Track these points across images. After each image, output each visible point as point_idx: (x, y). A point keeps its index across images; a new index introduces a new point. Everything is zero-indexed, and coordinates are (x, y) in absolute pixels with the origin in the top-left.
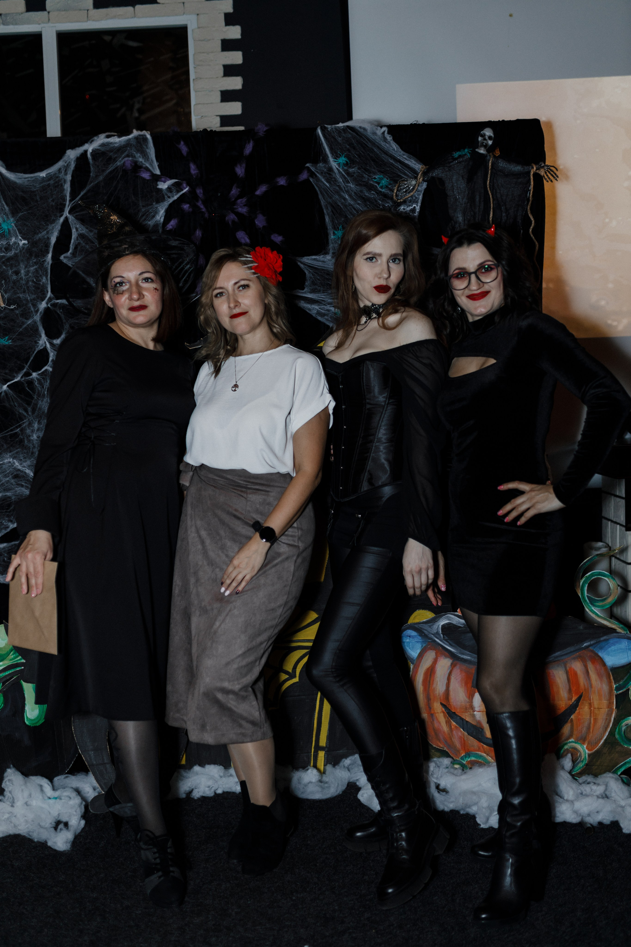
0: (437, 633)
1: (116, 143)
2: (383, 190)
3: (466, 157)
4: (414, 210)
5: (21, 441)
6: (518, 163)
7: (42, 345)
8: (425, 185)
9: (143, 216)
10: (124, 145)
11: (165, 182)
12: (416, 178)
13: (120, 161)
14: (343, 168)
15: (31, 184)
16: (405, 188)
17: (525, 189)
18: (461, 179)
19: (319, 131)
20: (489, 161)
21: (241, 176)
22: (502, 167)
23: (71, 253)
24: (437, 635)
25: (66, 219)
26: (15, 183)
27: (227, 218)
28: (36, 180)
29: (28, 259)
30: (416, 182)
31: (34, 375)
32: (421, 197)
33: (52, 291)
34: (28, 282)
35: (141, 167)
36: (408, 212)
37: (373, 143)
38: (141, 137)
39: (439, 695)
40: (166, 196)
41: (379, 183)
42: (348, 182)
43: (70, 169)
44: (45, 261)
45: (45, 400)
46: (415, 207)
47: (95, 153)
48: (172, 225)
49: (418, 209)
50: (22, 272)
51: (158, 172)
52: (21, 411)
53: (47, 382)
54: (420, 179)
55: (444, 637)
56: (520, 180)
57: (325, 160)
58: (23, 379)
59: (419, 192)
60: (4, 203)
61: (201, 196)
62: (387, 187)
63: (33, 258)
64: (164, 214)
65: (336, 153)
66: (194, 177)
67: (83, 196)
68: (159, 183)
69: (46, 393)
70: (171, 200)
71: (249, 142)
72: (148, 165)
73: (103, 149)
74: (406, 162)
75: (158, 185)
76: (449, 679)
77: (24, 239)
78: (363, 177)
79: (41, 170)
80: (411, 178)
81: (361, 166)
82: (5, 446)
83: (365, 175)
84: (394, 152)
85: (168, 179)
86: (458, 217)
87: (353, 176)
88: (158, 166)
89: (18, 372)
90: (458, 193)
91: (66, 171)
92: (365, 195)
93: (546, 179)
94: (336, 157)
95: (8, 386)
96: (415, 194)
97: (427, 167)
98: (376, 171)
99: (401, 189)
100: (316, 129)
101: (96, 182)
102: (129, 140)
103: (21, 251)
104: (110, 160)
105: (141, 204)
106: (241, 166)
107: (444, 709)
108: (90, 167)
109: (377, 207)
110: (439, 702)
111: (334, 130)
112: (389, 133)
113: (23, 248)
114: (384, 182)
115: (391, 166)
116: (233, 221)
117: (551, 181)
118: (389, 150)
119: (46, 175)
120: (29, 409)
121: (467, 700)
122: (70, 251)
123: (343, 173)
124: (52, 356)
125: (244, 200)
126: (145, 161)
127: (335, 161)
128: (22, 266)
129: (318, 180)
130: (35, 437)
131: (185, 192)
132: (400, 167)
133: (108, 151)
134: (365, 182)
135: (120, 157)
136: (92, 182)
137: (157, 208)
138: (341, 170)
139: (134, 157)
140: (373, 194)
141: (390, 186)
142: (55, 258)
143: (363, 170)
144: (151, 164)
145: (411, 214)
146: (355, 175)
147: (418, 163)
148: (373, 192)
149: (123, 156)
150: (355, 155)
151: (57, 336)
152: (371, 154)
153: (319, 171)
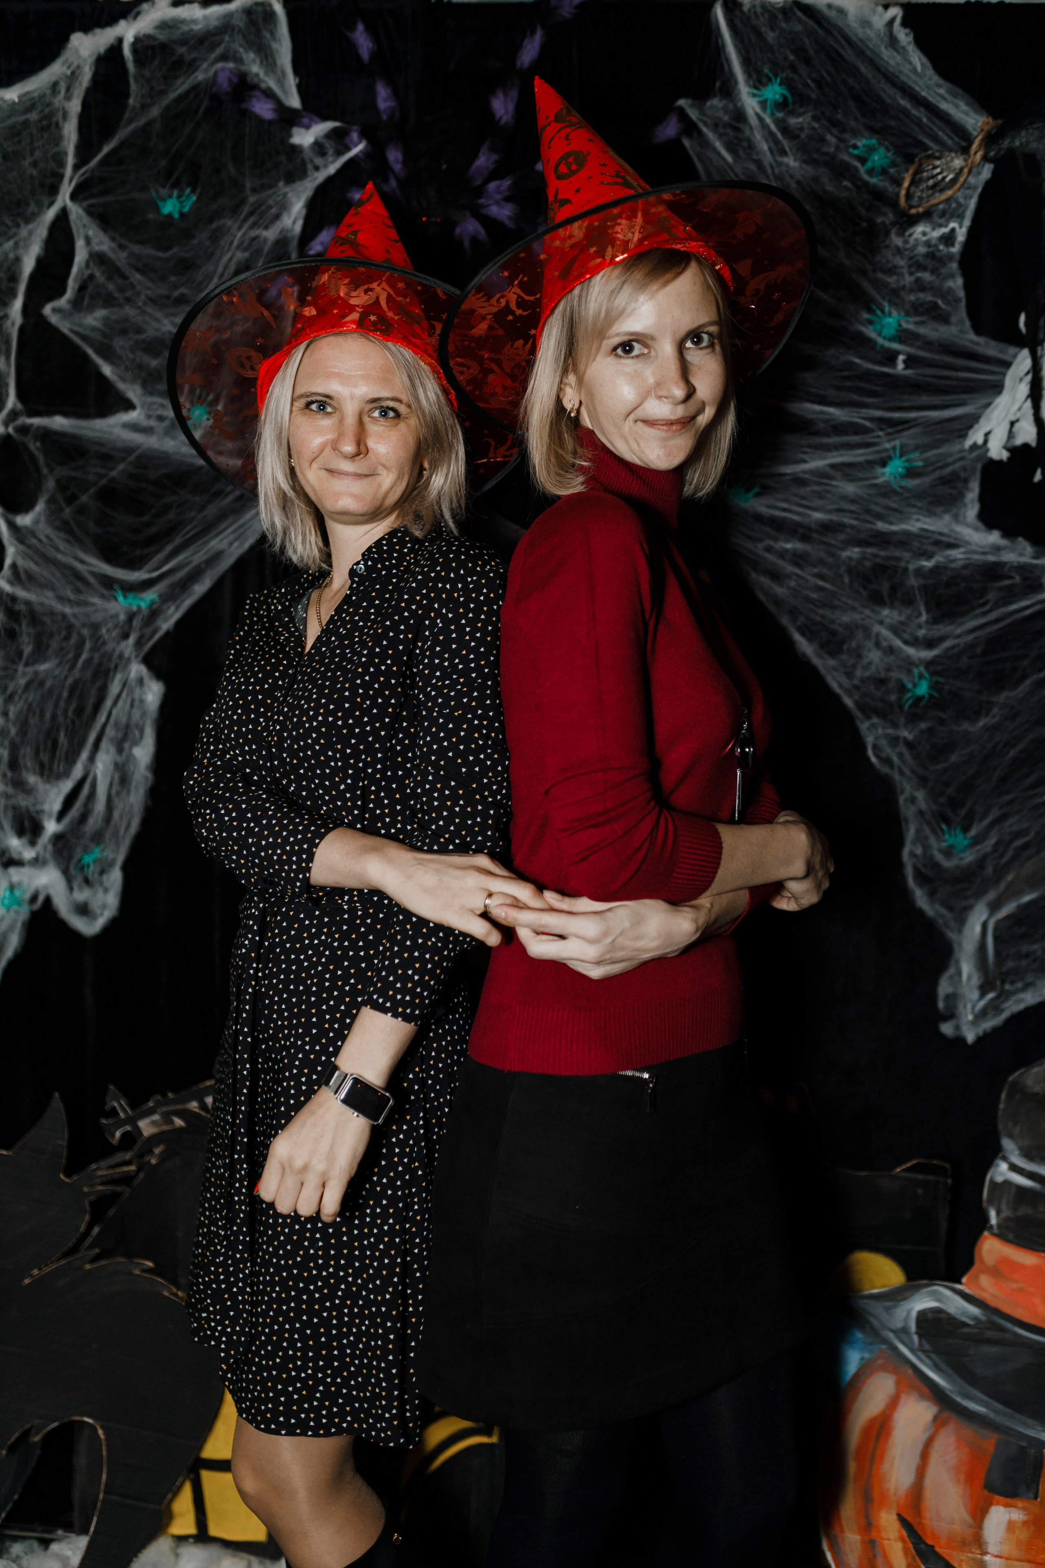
0: (905, 1330)
1: (194, 21)
2: (873, 180)
4: (949, 239)
8: (987, 171)
9: (251, 214)
10: (216, 28)
11: (308, 127)
12: (965, 151)
13: (206, 71)
14: (772, 114)
16: (933, 177)
19: (719, 12)
21: (503, 121)
23: (69, 301)
24: (904, 1337)
25: (64, 214)
27: (458, 231)
30: (965, 160)
32: (973, 204)
33: (20, 395)
35: (254, 87)
36: (933, 242)
37: (860, 49)
38: (260, 9)
39: (895, 1494)
40: (310, 167)
41: (863, 161)
42: (784, 153)
43: (80, 83)
44: (6, 316)
46: (953, 230)
47: (142, 45)
48: (322, 243)
49: (961, 235)
51: (294, 102)
54: (976, 153)
55: (921, 1345)
57: (728, 91)
59: (969, 188)
61: (398, 167)
62: (884, 172)
64: (304, 212)
65: (759, 73)
66: (385, 117)
67: (108, 156)
68: (295, 130)
70: (321, 177)
71: (533, 33)
72: (272, 83)
73: (162, 37)
74: (944, 106)
75: (290, 135)
76: (925, 1456)
78: (823, 140)
79: (8, 82)
80: (950, 151)
81: (823, 113)
83: (828, 137)
84: (913, 77)
85: (316, 119)
87: (798, 137)
88: (299, 87)
91: (68, 89)
92: (827, 192)
94: (758, 81)
96: (959, 194)
97: (1000, 122)
98: (861, 128)
99: (921, 180)
100: (710, 6)
101: (142, 121)
102: (230, 15)
104: (180, 67)
105: (248, 185)
106: (506, 95)
107: (905, 1533)
108: (128, 84)
109: (855, 223)
110: (895, 1512)
111: (759, 10)
112: (905, 24)
114: (879, 158)
115: (903, 116)
116: (474, 240)
118: (900, 72)
121: (967, 1517)
122: (69, 294)
123: (773, 127)
124: (12, 553)
125: (507, 183)
126: (266, 73)
127: (754, 95)
129: (704, 143)
131: (356, 156)
132: (925, 120)
133: (174, 42)
134: (827, 154)
135: (205, 60)
136: (131, 121)
137: (285, 195)
138: (768, 120)
139: (239, 60)
140: (846, 187)
141: (892, 171)
142: (31, 309)
143: (825, 122)
144: (281, 82)
145: (941, 247)
146: (803, 136)
147: (976, 112)
148: (845, 183)
149: (213, 56)
150: (809, 81)
151: (27, 508)
152: (851, 81)
153: (709, 121)
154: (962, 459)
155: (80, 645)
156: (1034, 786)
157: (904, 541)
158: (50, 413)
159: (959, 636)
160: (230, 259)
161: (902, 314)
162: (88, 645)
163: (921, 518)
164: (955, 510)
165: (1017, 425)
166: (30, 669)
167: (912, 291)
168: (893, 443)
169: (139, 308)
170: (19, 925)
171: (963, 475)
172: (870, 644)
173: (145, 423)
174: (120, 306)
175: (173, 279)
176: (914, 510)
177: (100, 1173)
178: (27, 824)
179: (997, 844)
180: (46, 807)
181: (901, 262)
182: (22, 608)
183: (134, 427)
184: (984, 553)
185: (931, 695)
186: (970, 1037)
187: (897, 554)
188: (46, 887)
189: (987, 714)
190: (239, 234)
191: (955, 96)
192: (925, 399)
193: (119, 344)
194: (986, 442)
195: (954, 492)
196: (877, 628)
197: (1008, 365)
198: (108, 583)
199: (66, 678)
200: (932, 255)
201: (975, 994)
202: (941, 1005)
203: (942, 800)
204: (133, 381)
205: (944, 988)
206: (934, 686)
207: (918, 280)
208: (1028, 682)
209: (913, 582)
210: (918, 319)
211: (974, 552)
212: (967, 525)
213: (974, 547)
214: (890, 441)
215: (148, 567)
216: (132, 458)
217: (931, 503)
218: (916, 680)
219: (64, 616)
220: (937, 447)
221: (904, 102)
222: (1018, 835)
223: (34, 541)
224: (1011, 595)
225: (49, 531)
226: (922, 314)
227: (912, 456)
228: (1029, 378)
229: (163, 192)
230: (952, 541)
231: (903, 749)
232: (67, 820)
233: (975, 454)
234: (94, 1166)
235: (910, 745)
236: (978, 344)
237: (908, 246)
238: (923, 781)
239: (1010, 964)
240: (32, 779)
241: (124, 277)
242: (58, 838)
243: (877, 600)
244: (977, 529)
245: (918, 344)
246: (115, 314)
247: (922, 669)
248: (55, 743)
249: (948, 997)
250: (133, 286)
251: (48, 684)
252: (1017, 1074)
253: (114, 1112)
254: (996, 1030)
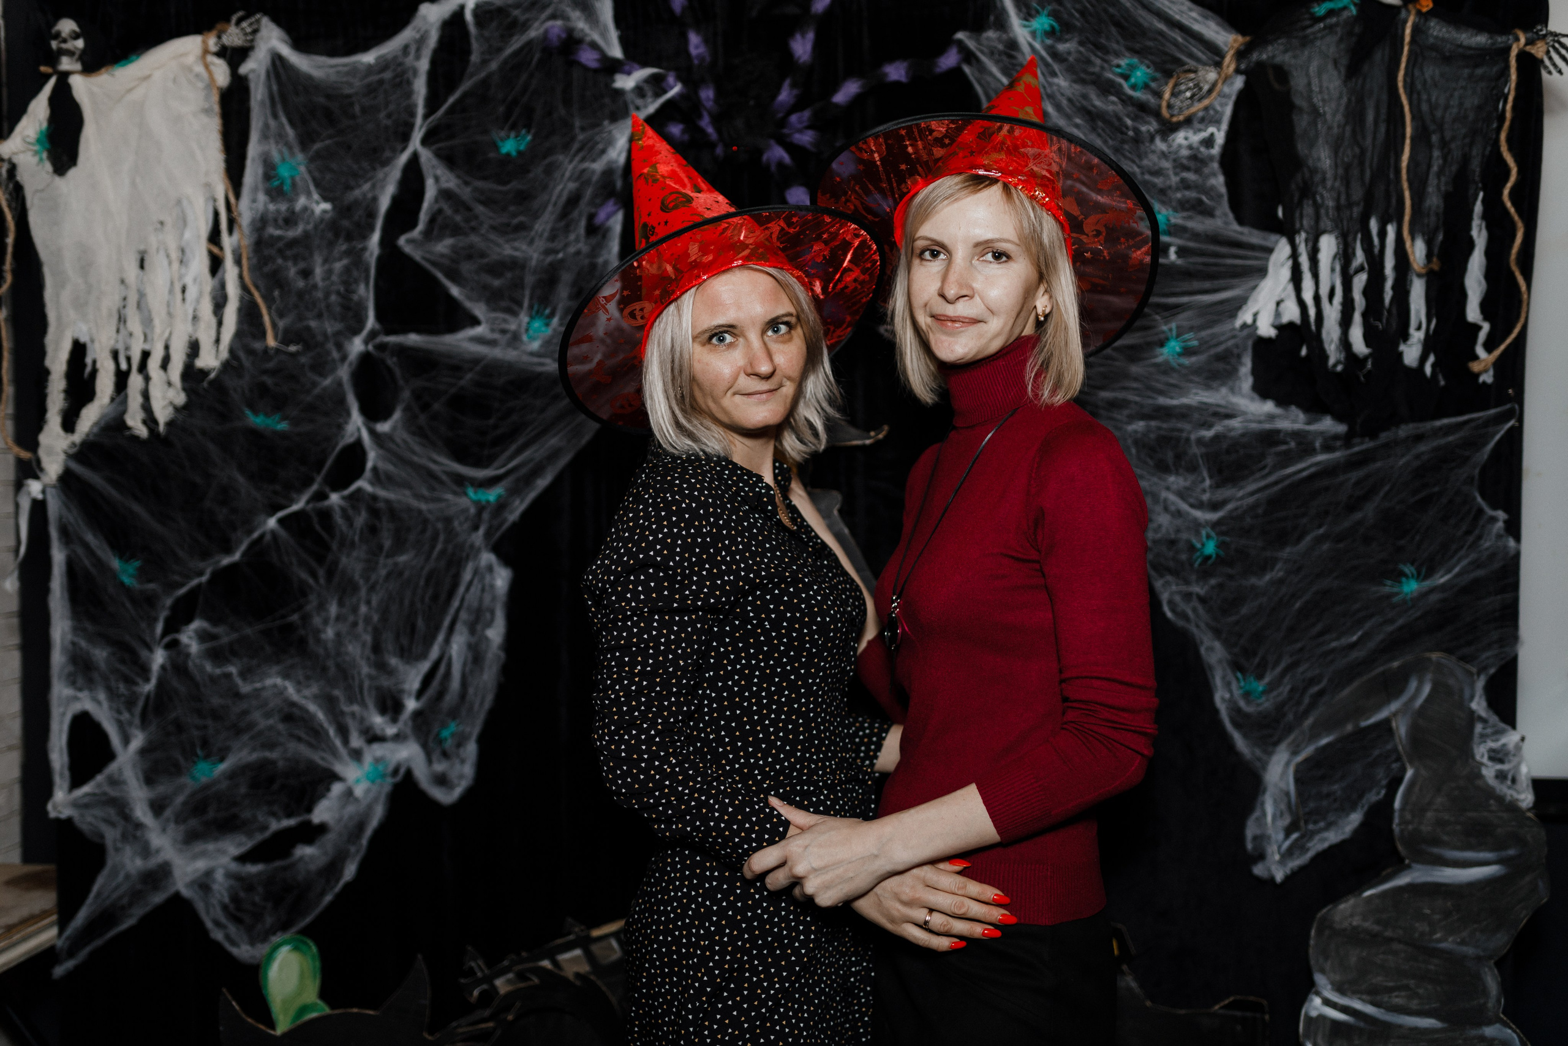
2: (1137, 94)
3: (1345, 14)
4: (1209, 142)
5: (302, 642)
6: (1480, 28)
7: (352, 435)
8: (1239, 82)
9: (580, 150)
11: (629, 73)
12: (1218, 65)
13: (538, 29)
14: (1042, 42)
15: (345, 79)
16: (1188, 89)
17: (1495, 92)
18: (1330, 66)
20: (1405, 22)
21: (802, 60)
22: (1436, 38)
23: (421, 233)
25: (415, 158)
26: (309, 77)
27: (765, 157)
28: (354, 70)
29: (331, 244)
30: (1219, 74)
31: (335, 498)
32: (1228, 111)
33: (379, 317)
34: (327, 295)
35: (581, 41)
36: (1195, 145)
40: (631, 107)
41: (1126, 77)
42: (1054, 74)
43: (428, 45)
44: (364, 249)
45: (355, 554)
46: (1212, 135)
49: (1220, 138)
50: (318, 271)
51: (616, 52)
52: (304, 575)
53: (359, 514)
54: (1228, 66)
56: (1479, 71)
57: (1002, 24)
58: (311, 506)
59: (1224, 96)
60: (284, 120)
61: (709, 104)
62: (1146, 86)
63: (341, 241)
65: (1028, 7)
66: (696, 62)
67: (453, 105)
68: (618, 77)
69: (357, 538)
72: (596, 37)
74: (1196, 27)
75: (613, 81)
77: (325, 199)
78: (1089, 62)
79: (365, 48)
80: (1205, 64)
81: (1087, 39)
82: (268, 649)
83: (1093, 58)
85: (636, 66)
86: (1319, 159)
87: (1066, 60)
88: (619, 38)
89: (300, 491)
90: (1324, 100)
91: (418, 50)
92: (1094, 106)
93: (1546, 67)
94: (1028, 14)
95: (281, 521)
96: (1215, 102)
97: (1248, 39)
98: (1123, 49)
99: (1181, 92)
101: (483, 74)
103: (316, 227)
104: (514, 27)
105: (577, 123)
106: (803, 37)
108: (469, 43)
109: (1122, 133)
113: (322, 220)
114: (1141, 74)
115: (1160, 38)
116: (780, 164)
117: (1560, 72)
119: (378, 59)
120: (321, 573)
122: (421, 227)
123: (1044, 53)
124: (372, 457)
125: (807, 114)
126: (591, 29)
127: (1025, 26)
128: (318, 259)
129: (982, 69)
130: (330, 633)
131: (673, 97)
132: (1180, 39)
133: (510, 6)
134: (1093, 74)
135: (536, 19)
136: (472, 75)
137: (610, 132)
138: (1037, 46)
139: (566, 18)
140: (1113, 103)
141: (1153, 85)
142: (388, 241)
143: (1091, 47)
144: (604, 34)
145: (1202, 149)
146: (1071, 59)
147: (1225, 30)
148: (1113, 98)
149: (544, 16)
150: (1073, 11)
151: (385, 416)
152: (1111, 10)
153: (985, 50)
154: (1234, 337)
155: (435, 538)
156: (1321, 634)
157: (1184, 413)
158: (405, 331)
159: (1242, 498)
160: (562, 190)
161: (1171, 212)
162: (442, 538)
163: (1200, 391)
164: (1230, 383)
165: (1282, 306)
166: (390, 561)
167: (1178, 189)
168: (1169, 326)
169: (483, 235)
170: (383, 799)
171: (1236, 351)
172: (1159, 508)
173: (490, 336)
174: (466, 234)
175: (512, 208)
176: (1191, 385)
177: (460, 1030)
178: (389, 703)
179: (1292, 690)
180: (406, 686)
181: (1166, 164)
182: (381, 505)
183: (480, 340)
184: (1260, 422)
185: (1217, 555)
186: (1279, 876)
187: (1180, 425)
188: (408, 760)
189: (1272, 569)
190: (571, 167)
191: (1206, 17)
192: (1197, 285)
193: (466, 268)
194: (1255, 321)
195: (1228, 367)
196: (1164, 494)
197: (1270, 251)
198: (460, 481)
199: (422, 568)
200: (1194, 157)
201: (1281, 836)
202: (1249, 846)
203: (1236, 650)
204: (478, 300)
205: (1251, 831)
206: (1221, 545)
207: (1183, 180)
208: (1308, 538)
209: (1195, 450)
210: (1185, 214)
211: (1251, 421)
212: (1243, 396)
213: (1250, 417)
214: (1166, 323)
215: (496, 464)
216: (478, 368)
217: (1207, 378)
218: (1204, 539)
219: (420, 512)
220: (1210, 327)
221: (1161, 26)
222: (1312, 681)
223: (392, 446)
224: (1287, 459)
225: (406, 436)
226: (1187, 210)
227: (1187, 336)
228: (1290, 263)
229: (503, 134)
230: (1229, 411)
231: (1195, 603)
232: (424, 699)
233: (1246, 332)
234: (454, 1024)
235: (1202, 600)
236: (1242, 233)
237: (1172, 149)
238: (1217, 633)
239: (1312, 805)
240: (394, 661)
241: (469, 209)
242: (417, 714)
243: (1163, 468)
244: (1252, 400)
245: (1187, 235)
246: (463, 241)
247: (1209, 529)
248: (413, 628)
249: (1255, 838)
250: (476, 217)
251: (407, 574)
252: (1325, 911)
253: (471, 972)
254: (1302, 869)
